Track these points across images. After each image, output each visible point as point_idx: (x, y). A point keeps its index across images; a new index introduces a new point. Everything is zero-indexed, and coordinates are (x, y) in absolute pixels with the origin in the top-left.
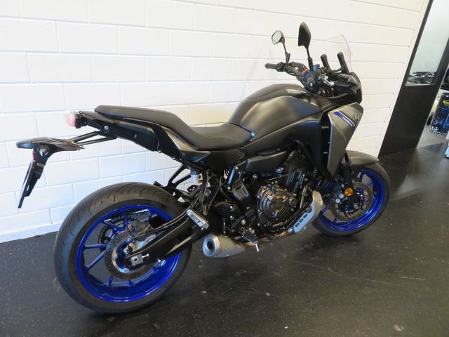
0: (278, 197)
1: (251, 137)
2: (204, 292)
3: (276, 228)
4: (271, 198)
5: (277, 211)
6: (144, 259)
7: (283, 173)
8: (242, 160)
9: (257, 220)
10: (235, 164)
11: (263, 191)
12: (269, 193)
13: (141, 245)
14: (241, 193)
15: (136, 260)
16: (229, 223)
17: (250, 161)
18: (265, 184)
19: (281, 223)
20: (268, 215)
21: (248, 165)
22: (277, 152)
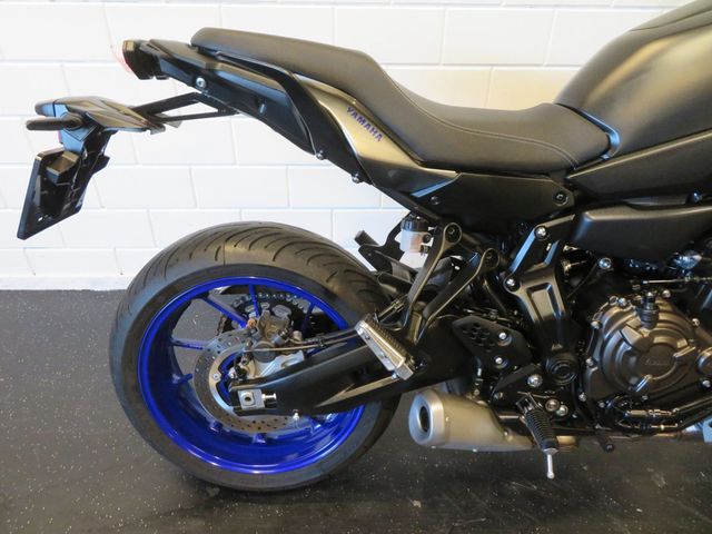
0: (658, 339)
1: (609, 146)
2: (417, 504)
3: (636, 420)
4: (633, 336)
5: (648, 378)
6: (267, 401)
7: (698, 270)
8: (565, 212)
9: (580, 382)
11: (615, 311)
12: (632, 319)
14: (542, 302)
15: (248, 399)
16: (491, 374)
17: (591, 217)
18: (626, 292)
19: (656, 413)
20: (616, 379)
21: (581, 232)
22: (691, 203)
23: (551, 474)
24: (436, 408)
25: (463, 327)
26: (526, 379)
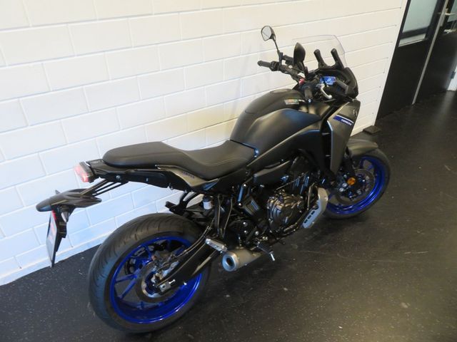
0: (286, 205)
1: (256, 154)
2: (228, 296)
3: (287, 232)
4: (280, 207)
5: (287, 218)
6: (172, 285)
7: (289, 180)
8: (250, 177)
9: (269, 228)
10: (243, 182)
11: (272, 201)
12: (278, 202)
13: (166, 273)
14: (251, 208)
15: (164, 287)
16: (244, 238)
17: (256, 175)
18: (273, 195)
19: (291, 226)
20: (279, 222)
21: (255, 179)
22: (282, 163)
23: (274, 259)
24: (234, 257)
25: (232, 226)
26: (254, 233)
